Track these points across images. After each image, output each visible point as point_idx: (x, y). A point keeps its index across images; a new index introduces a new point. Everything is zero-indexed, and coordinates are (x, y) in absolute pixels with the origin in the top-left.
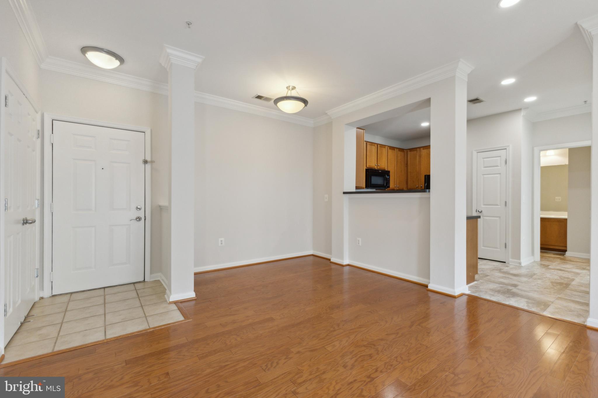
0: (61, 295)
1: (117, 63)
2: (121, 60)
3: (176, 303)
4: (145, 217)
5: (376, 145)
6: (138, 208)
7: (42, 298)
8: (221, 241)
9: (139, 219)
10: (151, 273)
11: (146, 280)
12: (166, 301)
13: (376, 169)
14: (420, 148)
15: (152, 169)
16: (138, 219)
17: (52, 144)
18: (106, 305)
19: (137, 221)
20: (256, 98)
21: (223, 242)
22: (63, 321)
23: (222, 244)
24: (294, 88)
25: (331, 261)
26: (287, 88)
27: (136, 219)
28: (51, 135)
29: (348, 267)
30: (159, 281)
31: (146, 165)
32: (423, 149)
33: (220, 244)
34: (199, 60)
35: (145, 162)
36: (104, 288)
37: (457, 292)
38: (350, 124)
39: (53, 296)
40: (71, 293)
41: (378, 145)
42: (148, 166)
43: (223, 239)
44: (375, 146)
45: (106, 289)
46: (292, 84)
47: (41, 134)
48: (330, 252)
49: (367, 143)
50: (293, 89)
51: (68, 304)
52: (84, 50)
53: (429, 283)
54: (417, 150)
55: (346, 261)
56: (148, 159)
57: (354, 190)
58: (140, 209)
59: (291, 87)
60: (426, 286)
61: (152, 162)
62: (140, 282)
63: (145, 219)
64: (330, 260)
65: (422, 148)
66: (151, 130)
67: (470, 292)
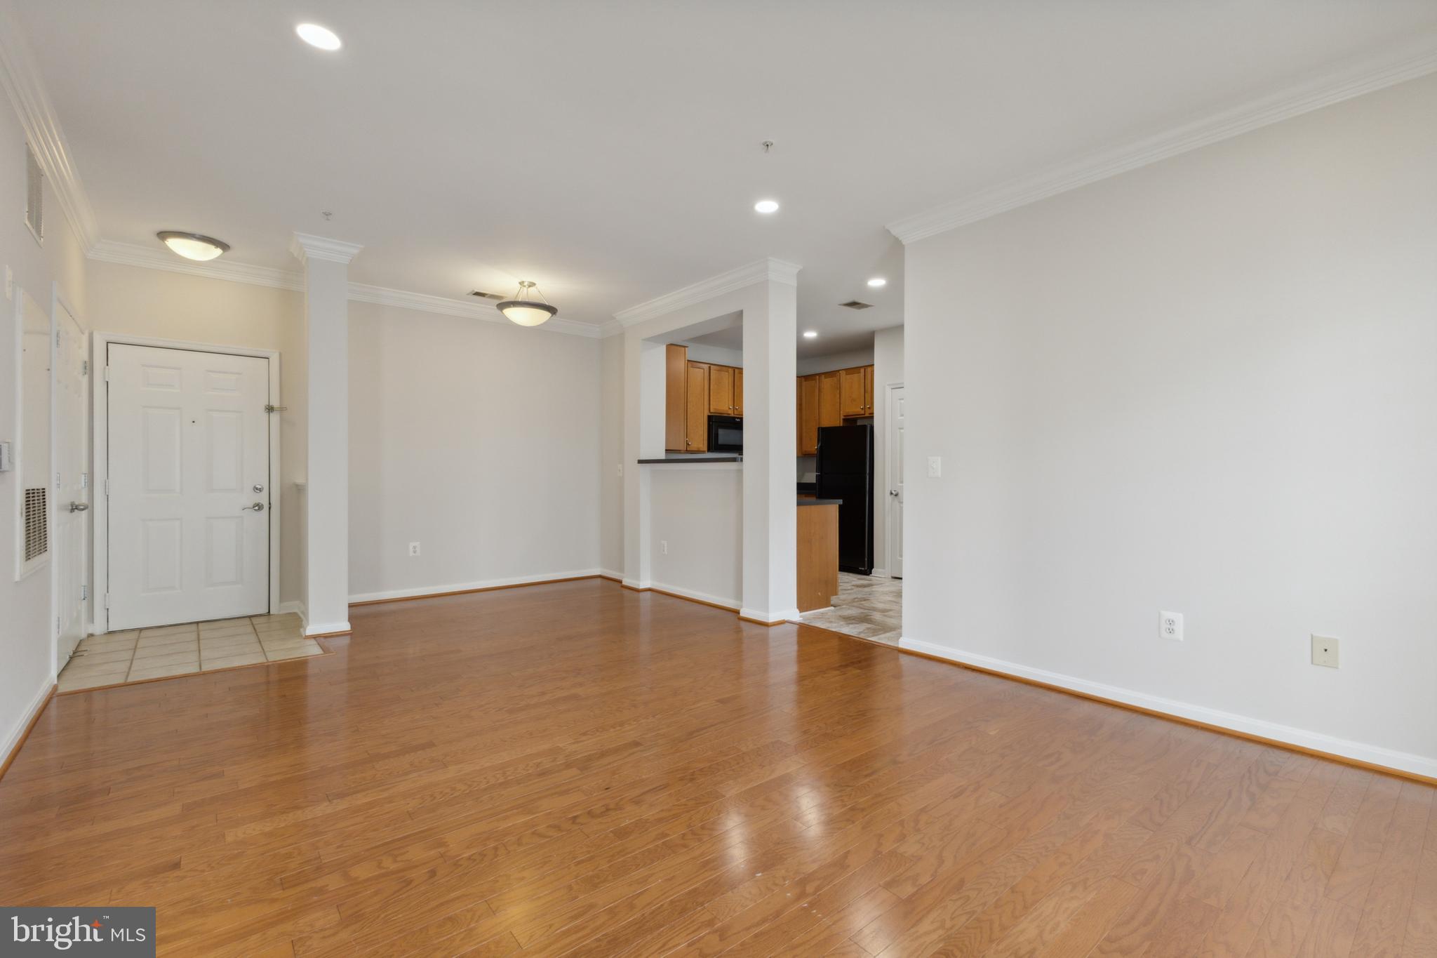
0: (122, 631)
1: (218, 252)
2: (224, 246)
3: (315, 637)
4: (270, 504)
5: (731, 371)
6: (257, 489)
7: (91, 635)
8: (415, 547)
9: (259, 507)
10: (282, 599)
11: (271, 613)
12: (302, 636)
13: (732, 415)
14: (820, 375)
15: (282, 420)
16: (257, 508)
17: (107, 382)
18: (201, 641)
19: (255, 510)
20: (474, 294)
21: (418, 550)
22: (136, 646)
23: (415, 552)
24: (532, 285)
25: (624, 583)
26: (520, 283)
27: (254, 507)
28: (105, 368)
29: (649, 593)
30: (295, 614)
31: (271, 414)
32: (825, 378)
33: (411, 554)
34: (356, 251)
35: (270, 409)
36: (197, 623)
37: (772, 617)
38: (656, 339)
39: (110, 633)
40: (141, 630)
41: (736, 370)
42: (275, 417)
43: (417, 544)
44: (728, 372)
45: (200, 624)
46: (528, 278)
47: (89, 368)
48: (621, 569)
49: (710, 367)
50: (530, 286)
51: (138, 641)
52: (163, 235)
53: (742, 607)
54: (815, 380)
55: (645, 583)
56: (275, 403)
57: (662, 456)
58: (260, 490)
59: (526, 284)
60: (737, 612)
61: (282, 409)
62: (261, 615)
63: (270, 508)
64: (620, 582)
65: (823, 376)
66: (280, 355)
67: (801, 619)
